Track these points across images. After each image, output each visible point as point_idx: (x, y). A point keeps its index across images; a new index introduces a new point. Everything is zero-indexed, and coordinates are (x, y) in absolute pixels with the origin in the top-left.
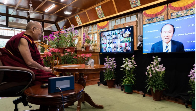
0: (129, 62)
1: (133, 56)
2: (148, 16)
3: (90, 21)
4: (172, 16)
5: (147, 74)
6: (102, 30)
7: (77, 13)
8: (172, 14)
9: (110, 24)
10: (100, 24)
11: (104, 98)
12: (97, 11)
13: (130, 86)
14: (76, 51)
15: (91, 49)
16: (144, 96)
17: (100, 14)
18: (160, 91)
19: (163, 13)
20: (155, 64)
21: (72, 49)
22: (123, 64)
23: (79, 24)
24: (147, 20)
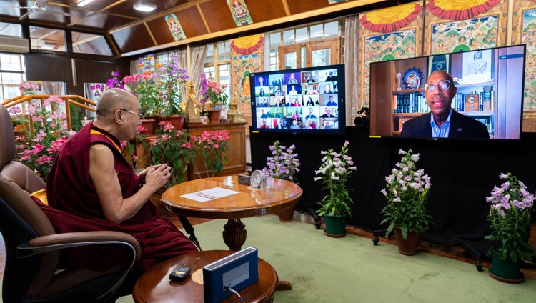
0: (335, 159)
1: (347, 143)
2: (372, 27)
3: (209, 31)
4: (435, 31)
5: (385, 193)
6: (246, 57)
7: (170, 7)
8: (436, 29)
9: (267, 43)
10: (239, 42)
11: (282, 255)
12: (231, 7)
15: (224, 115)
16: (376, 243)
17: (239, 14)
18: (417, 235)
19: (412, 23)
20: (406, 169)
21: (176, 122)
22: (320, 164)
24: (370, 39)
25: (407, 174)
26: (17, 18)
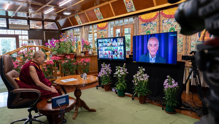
0: (121, 69)
1: (125, 64)
2: (143, 20)
3: (89, 21)
4: (163, 22)
5: (133, 82)
6: (102, 31)
7: (76, 13)
8: (164, 21)
9: (109, 25)
10: (100, 25)
11: (99, 102)
12: (96, 13)
13: (122, 90)
14: (76, 57)
15: (90, 53)
16: (133, 99)
17: (99, 16)
18: (143, 96)
19: (156, 19)
20: (140, 74)
21: (72, 56)
22: (116, 71)
23: (79, 23)
24: (142, 25)
25: (140, 75)
26: (26, 18)
